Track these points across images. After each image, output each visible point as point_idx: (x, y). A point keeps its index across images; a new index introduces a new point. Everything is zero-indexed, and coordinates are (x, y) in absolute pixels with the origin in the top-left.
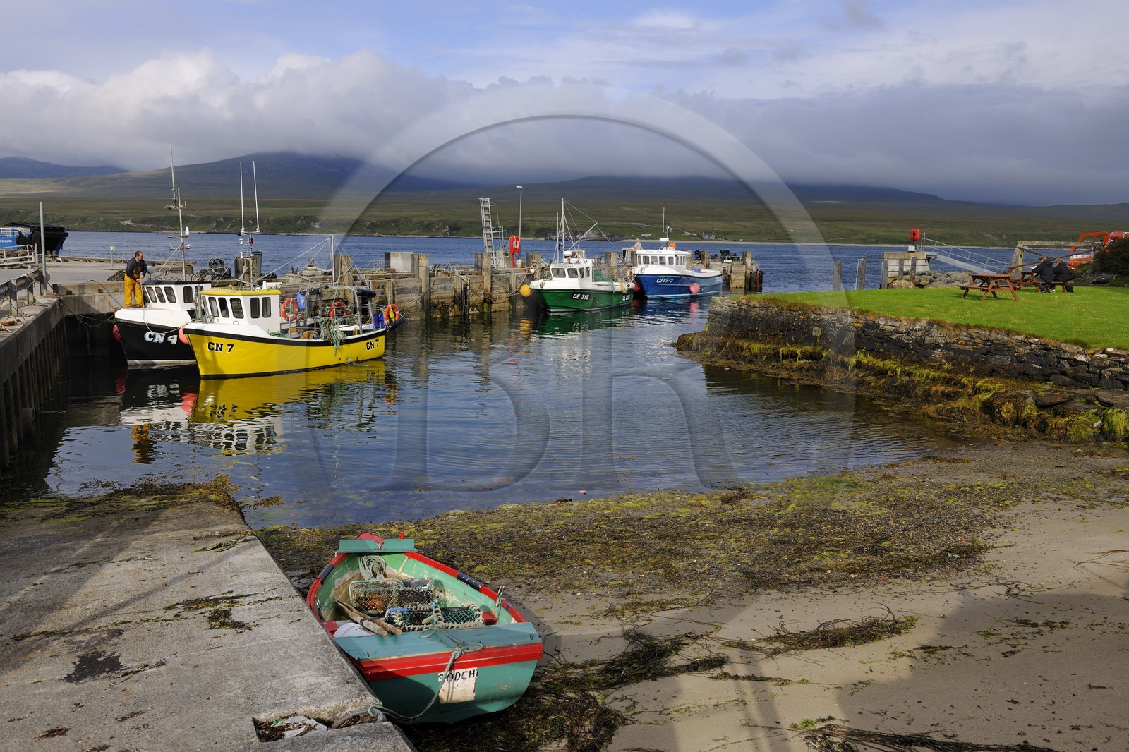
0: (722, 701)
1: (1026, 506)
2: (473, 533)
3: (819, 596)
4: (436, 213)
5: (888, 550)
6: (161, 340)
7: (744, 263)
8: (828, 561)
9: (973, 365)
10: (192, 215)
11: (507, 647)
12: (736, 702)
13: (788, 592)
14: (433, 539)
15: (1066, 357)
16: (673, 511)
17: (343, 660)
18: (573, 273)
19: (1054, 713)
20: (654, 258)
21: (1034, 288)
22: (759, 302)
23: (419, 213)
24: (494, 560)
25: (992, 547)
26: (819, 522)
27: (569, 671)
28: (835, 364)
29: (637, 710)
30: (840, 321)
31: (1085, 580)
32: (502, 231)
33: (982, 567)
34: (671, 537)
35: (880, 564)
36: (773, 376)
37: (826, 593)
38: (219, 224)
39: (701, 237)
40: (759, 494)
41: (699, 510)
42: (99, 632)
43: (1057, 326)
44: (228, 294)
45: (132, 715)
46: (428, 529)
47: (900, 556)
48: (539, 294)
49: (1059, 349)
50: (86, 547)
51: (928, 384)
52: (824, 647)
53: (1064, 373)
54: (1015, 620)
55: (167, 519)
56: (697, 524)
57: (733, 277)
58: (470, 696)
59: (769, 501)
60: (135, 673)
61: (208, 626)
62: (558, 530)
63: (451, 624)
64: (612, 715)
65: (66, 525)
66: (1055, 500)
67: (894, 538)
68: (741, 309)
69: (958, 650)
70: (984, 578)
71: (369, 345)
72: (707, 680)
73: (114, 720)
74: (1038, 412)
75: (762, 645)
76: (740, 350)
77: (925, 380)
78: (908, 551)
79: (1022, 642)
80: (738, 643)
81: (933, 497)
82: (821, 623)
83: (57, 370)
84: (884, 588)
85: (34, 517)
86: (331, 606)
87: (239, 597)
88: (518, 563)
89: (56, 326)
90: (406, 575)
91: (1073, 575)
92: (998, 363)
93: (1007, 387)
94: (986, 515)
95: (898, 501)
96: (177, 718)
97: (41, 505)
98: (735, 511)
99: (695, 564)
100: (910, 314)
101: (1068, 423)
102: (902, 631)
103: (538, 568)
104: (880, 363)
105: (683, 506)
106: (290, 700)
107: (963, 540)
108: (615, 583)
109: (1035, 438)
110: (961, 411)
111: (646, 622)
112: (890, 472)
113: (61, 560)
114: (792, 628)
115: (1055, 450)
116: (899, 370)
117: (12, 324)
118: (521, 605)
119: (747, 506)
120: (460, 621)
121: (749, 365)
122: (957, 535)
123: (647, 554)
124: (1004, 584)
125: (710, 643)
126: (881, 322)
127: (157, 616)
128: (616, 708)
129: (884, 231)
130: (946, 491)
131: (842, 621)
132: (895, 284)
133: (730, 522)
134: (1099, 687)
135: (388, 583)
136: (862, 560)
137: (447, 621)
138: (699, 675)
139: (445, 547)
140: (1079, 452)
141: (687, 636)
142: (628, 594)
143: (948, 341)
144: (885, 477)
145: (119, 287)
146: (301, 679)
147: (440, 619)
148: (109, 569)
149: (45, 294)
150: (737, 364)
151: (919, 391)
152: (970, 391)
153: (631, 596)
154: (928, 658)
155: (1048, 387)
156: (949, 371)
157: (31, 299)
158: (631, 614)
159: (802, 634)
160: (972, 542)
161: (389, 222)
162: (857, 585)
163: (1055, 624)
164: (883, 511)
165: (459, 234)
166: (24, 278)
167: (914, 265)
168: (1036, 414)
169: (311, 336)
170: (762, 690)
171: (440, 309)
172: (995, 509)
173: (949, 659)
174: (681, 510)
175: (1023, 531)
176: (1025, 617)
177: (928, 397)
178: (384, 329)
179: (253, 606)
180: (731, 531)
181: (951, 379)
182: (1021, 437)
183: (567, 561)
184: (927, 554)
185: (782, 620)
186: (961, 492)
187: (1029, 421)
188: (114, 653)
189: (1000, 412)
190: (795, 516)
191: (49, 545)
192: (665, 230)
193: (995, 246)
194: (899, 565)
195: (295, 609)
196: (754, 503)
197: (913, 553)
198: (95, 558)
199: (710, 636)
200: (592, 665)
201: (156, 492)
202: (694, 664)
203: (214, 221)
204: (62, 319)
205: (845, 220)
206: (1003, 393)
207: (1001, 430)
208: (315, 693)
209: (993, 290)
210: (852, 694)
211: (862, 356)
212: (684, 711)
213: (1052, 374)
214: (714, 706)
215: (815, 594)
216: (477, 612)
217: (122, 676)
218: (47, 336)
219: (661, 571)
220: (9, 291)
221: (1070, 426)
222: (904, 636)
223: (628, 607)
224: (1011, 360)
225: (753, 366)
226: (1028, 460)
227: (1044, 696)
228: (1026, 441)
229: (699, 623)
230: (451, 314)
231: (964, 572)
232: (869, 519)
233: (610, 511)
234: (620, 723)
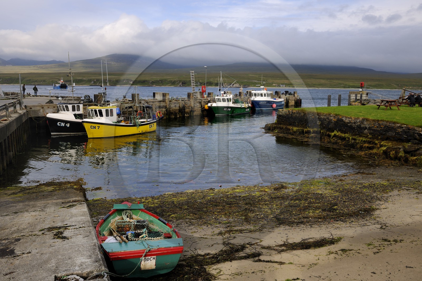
0: (255, 271)
1: (396, 192)
2: (173, 202)
3: (305, 228)
4: (177, 77)
5: (336, 210)
6: (64, 125)
7: (294, 96)
8: (311, 214)
9: (380, 136)
10: (84, 79)
11: (169, 248)
12: (261, 271)
13: (292, 227)
14: (157, 204)
15: (417, 132)
16: (254, 193)
17: (99, 252)
18: (224, 100)
19: (389, 278)
20: (258, 94)
21: (407, 105)
22: (296, 111)
23: (170, 77)
24: (179, 212)
25: (378, 209)
26: (310, 198)
27: (198, 257)
28: (326, 135)
29: (221, 274)
30: (328, 118)
31: (413, 222)
32: (199, 84)
33: (373, 217)
34: (250, 204)
35: (332, 215)
36: (301, 140)
37: (308, 227)
38: (94, 82)
39: (279, 86)
40: (289, 187)
41: (264, 193)
42: (11, 239)
43: (414, 120)
44: (98, 108)
45: (10, 273)
46: (156, 200)
47: (340, 213)
48: (210, 108)
49: (414, 130)
50: (20, 205)
51: (362, 143)
52: (301, 249)
53: (416, 139)
54: (381, 239)
55: (55, 195)
56: (262, 199)
57: (290, 101)
58: (154, 267)
59: (292, 190)
60: (18, 256)
61: (53, 238)
62: (207, 201)
63: (150, 238)
64: (210, 276)
65: (16, 197)
66: (407, 190)
67: (339, 205)
68: (289, 114)
69: (356, 251)
70: (372, 222)
71: (150, 126)
72: (252, 262)
73: (2, 275)
74: (405, 154)
75: (277, 248)
76: (289, 130)
77: (361, 142)
78: (344, 210)
79: (383, 248)
80: (267, 247)
81: (358, 188)
82: (303, 239)
83: (25, 138)
84: (332, 225)
85: (6, 194)
86: (108, 230)
87: (69, 226)
88: (188, 214)
89: (25, 121)
90: (140, 218)
91: (409, 220)
92: (390, 135)
93: (393, 144)
94: (378, 196)
95: (344, 189)
96: (26, 275)
97: (11, 189)
98: (278, 193)
99: (258, 215)
100: (356, 116)
101: (416, 159)
102: (335, 243)
103: (196, 216)
104: (343, 135)
105: (257, 191)
106: (72, 268)
107: (367, 206)
108: (224, 222)
109: (403, 165)
110: (374, 154)
111: (233, 238)
112: (343, 178)
113: (10, 211)
114: (291, 241)
115: (411, 170)
116: (351, 138)
117: (6, 120)
118: (186, 230)
119: (284, 191)
120: (155, 237)
121: (292, 136)
122: (365, 204)
123: (240, 210)
124: (380, 224)
125: (257, 247)
126: (344, 119)
127: (36, 233)
128: (213, 273)
129: (352, 83)
130: (364, 186)
131: (311, 238)
132: (353, 104)
133: (275, 198)
134: (410, 267)
135: (130, 221)
136: (325, 214)
137: (149, 237)
138: (249, 260)
139: (161, 207)
140: (420, 171)
141: (248, 244)
142: (229, 226)
143: (370, 126)
144: (341, 180)
145: (50, 106)
146: (79, 260)
147: (146, 236)
148: (26, 214)
149: (21, 109)
150: (287, 136)
151: (358, 146)
152: (379, 146)
153: (230, 227)
154: (343, 254)
155: (409, 145)
156: (370, 138)
157: (15, 111)
158: (228, 234)
159: (294, 244)
160: (371, 207)
161: (158, 81)
162: (321, 224)
163: (398, 241)
164: (337, 194)
165: (186, 85)
166: (12, 103)
167: (361, 97)
168: (404, 155)
169: (129, 123)
170: (272, 266)
171: (174, 114)
172: (382, 193)
173: (351, 255)
174: (257, 193)
175: (392, 202)
176: (386, 238)
177: (361, 148)
178: (156, 120)
179: (73, 230)
180: (275, 202)
181: (371, 142)
182: (398, 164)
183: (207, 213)
184: (351, 211)
185: (288, 238)
186: (370, 186)
187: (401, 158)
188: (14, 248)
189: (390, 154)
190: (301, 196)
191: (8, 205)
192: (262, 83)
193: (396, 89)
194: (339, 216)
195: (88, 232)
196: (286, 190)
197: (346, 210)
198: (22, 210)
199: (257, 244)
200: (208, 255)
201: (55, 185)
202: (248, 255)
203: (93, 81)
204: (28, 119)
205: (336, 79)
206: (391, 147)
207: (390, 161)
208: (83, 266)
209: (390, 106)
210: (308, 269)
211: (336, 132)
212: (239, 274)
213: (411, 139)
214: (252, 273)
215: (303, 227)
216: (162, 234)
217: (13, 257)
218: (21, 125)
219: (244, 217)
220: (6, 108)
221: (417, 160)
222: (335, 245)
223: (227, 232)
224: (395, 134)
225: (294, 137)
226: (399, 174)
227: (387, 271)
228: (400, 166)
229: (254, 238)
230: (178, 116)
231: (365, 219)
232: (331, 197)
233: (229, 193)
234: (213, 279)
